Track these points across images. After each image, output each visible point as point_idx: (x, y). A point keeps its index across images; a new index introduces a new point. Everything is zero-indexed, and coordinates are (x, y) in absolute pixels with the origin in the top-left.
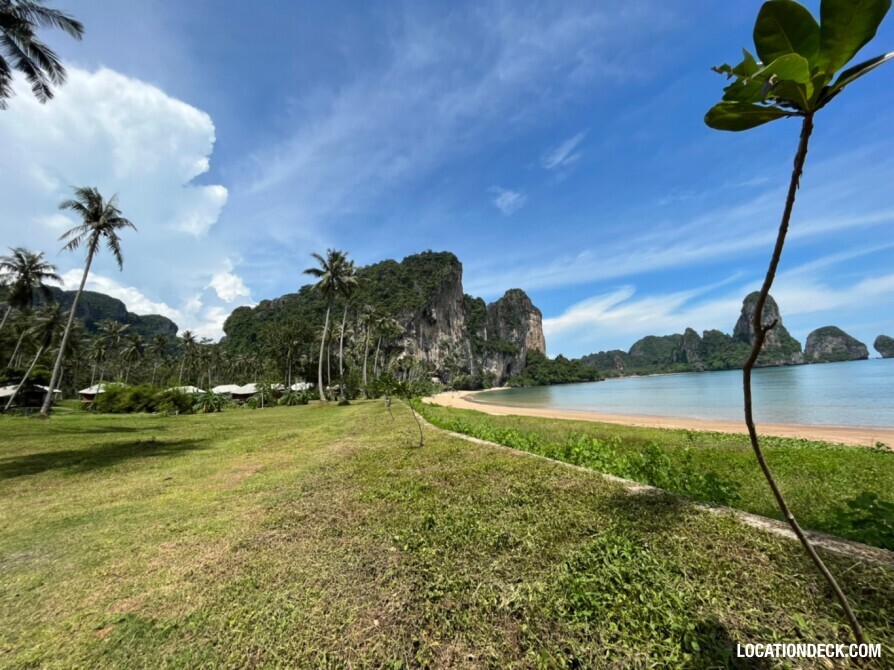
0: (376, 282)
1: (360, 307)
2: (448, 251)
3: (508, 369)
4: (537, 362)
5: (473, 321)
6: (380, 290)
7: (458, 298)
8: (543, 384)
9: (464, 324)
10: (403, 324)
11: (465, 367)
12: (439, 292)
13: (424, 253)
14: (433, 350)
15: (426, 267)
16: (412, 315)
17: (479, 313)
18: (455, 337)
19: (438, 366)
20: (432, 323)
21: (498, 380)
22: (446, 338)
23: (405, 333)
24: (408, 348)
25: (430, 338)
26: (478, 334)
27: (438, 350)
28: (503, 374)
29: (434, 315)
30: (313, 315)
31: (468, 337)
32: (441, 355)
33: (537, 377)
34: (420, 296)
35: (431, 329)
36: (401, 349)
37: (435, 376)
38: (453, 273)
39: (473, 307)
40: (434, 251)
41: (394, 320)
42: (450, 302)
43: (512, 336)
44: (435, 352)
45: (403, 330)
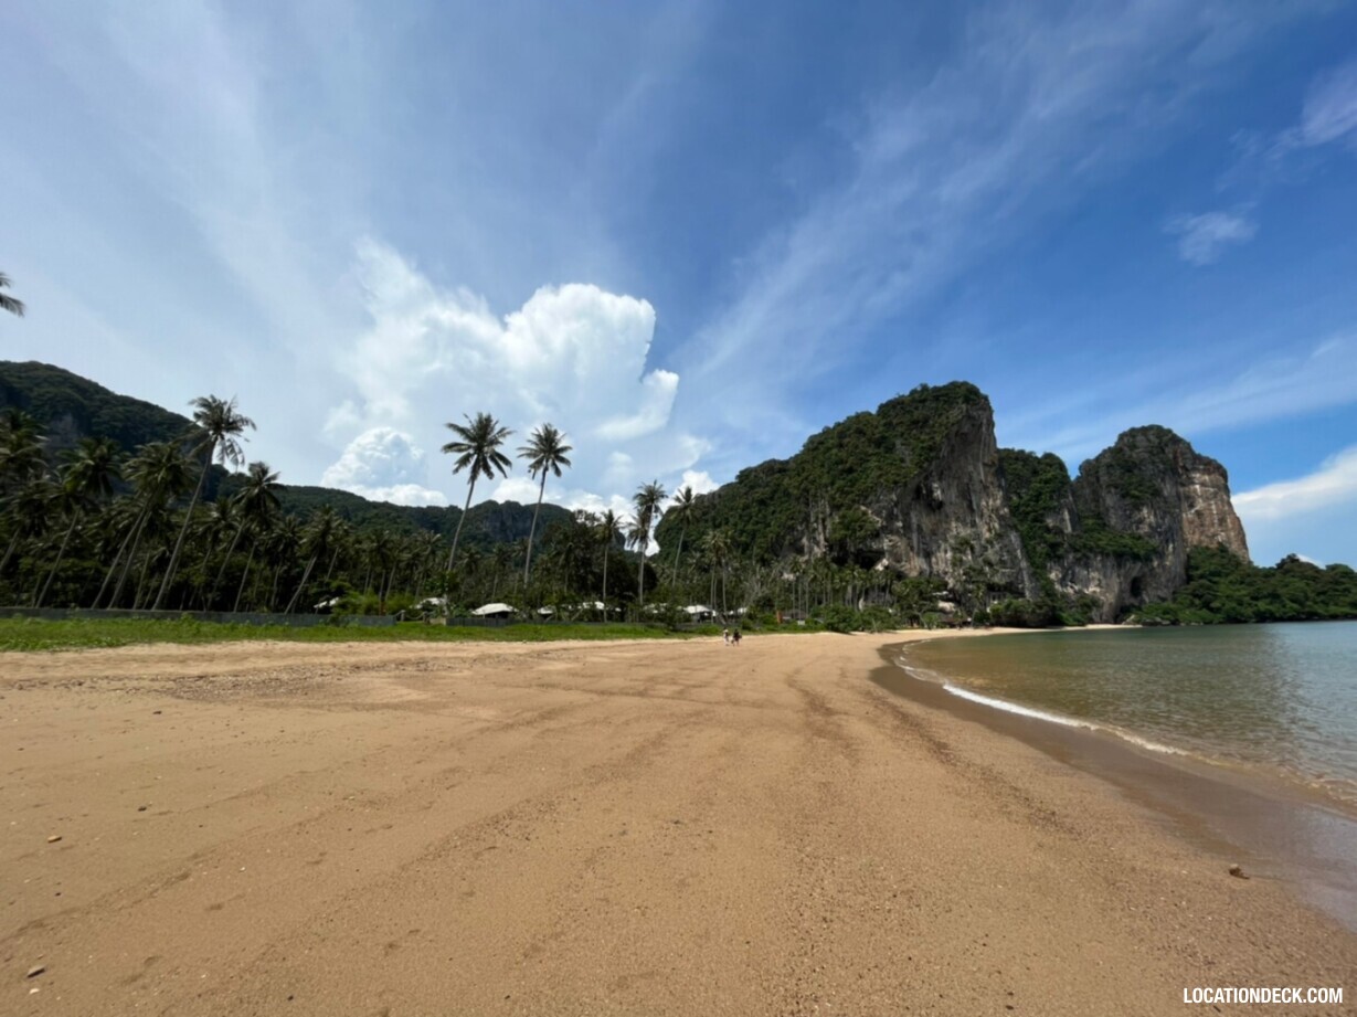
0: (834, 451)
1: (812, 492)
2: (961, 380)
3: (1136, 587)
4: (1214, 574)
5: (1037, 497)
6: (841, 462)
7: (986, 461)
8: (1235, 619)
9: (1003, 506)
10: (878, 514)
11: (1011, 584)
12: (944, 452)
13: (913, 392)
14: (941, 555)
15: (917, 414)
16: (894, 497)
17: (1046, 482)
18: (984, 529)
19: (951, 583)
20: (935, 507)
21: (1106, 609)
22: (965, 532)
23: (882, 527)
24: (891, 553)
25: (934, 533)
26: (1050, 522)
27: (949, 555)
28: (1120, 597)
29: (938, 494)
30: (754, 509)
31: (1014, 527)
32: (956, 563)
33: (1216, 604)
34: (908, 463)
35: (934, 518)
36: (880, 554)
37: (946, 599)
38: (969, 417)
39: (1035, 473)
40: (931, 385)
41: (863, 508)
42: (971, 468)
43: (1141, 521)
44: (943, 559)
45: (879, 522)
